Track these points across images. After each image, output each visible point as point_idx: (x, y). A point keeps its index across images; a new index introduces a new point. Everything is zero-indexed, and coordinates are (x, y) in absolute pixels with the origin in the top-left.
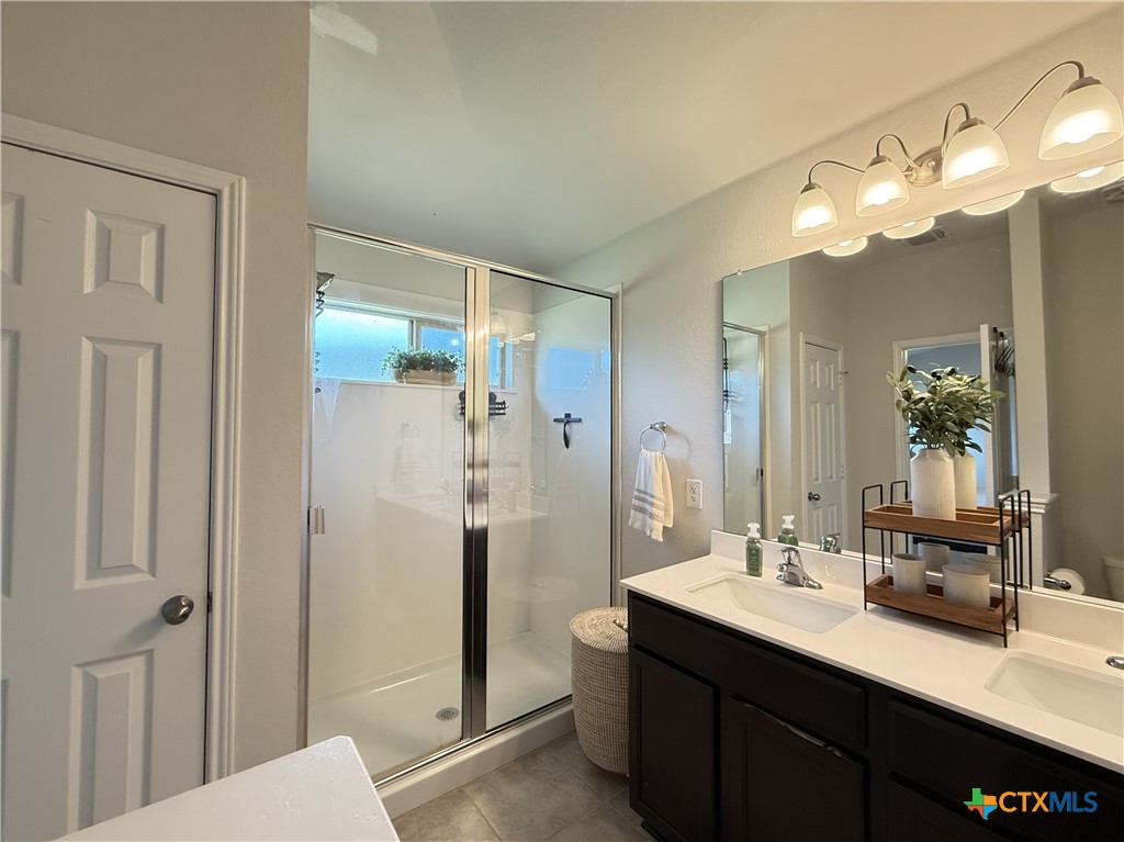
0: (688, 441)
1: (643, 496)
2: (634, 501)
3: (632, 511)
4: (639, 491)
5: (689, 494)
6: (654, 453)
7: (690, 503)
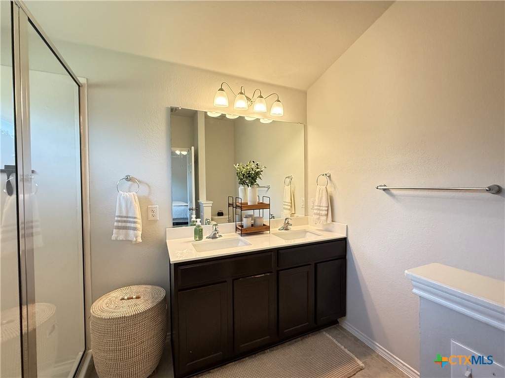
0: (149, 186)
1: (125, 219)
2: (115, 223)
3: (114, 230)
4: (118, 217)
5: (150, 214)
6: (132, 193)
7: (151, 218)
